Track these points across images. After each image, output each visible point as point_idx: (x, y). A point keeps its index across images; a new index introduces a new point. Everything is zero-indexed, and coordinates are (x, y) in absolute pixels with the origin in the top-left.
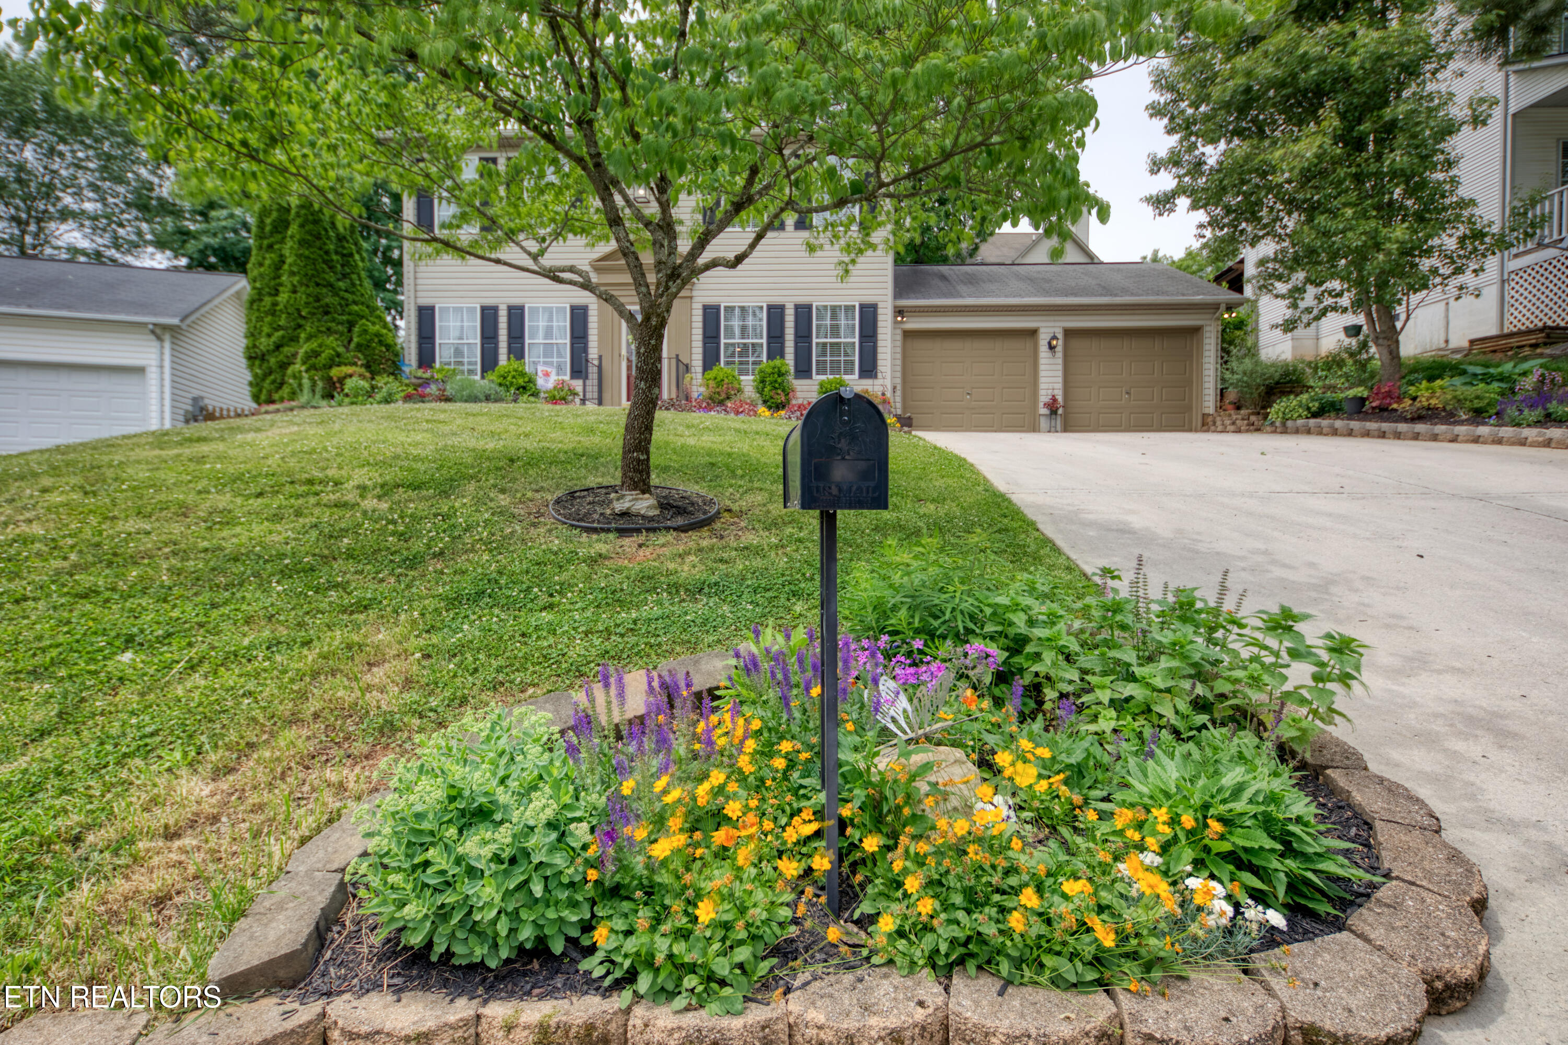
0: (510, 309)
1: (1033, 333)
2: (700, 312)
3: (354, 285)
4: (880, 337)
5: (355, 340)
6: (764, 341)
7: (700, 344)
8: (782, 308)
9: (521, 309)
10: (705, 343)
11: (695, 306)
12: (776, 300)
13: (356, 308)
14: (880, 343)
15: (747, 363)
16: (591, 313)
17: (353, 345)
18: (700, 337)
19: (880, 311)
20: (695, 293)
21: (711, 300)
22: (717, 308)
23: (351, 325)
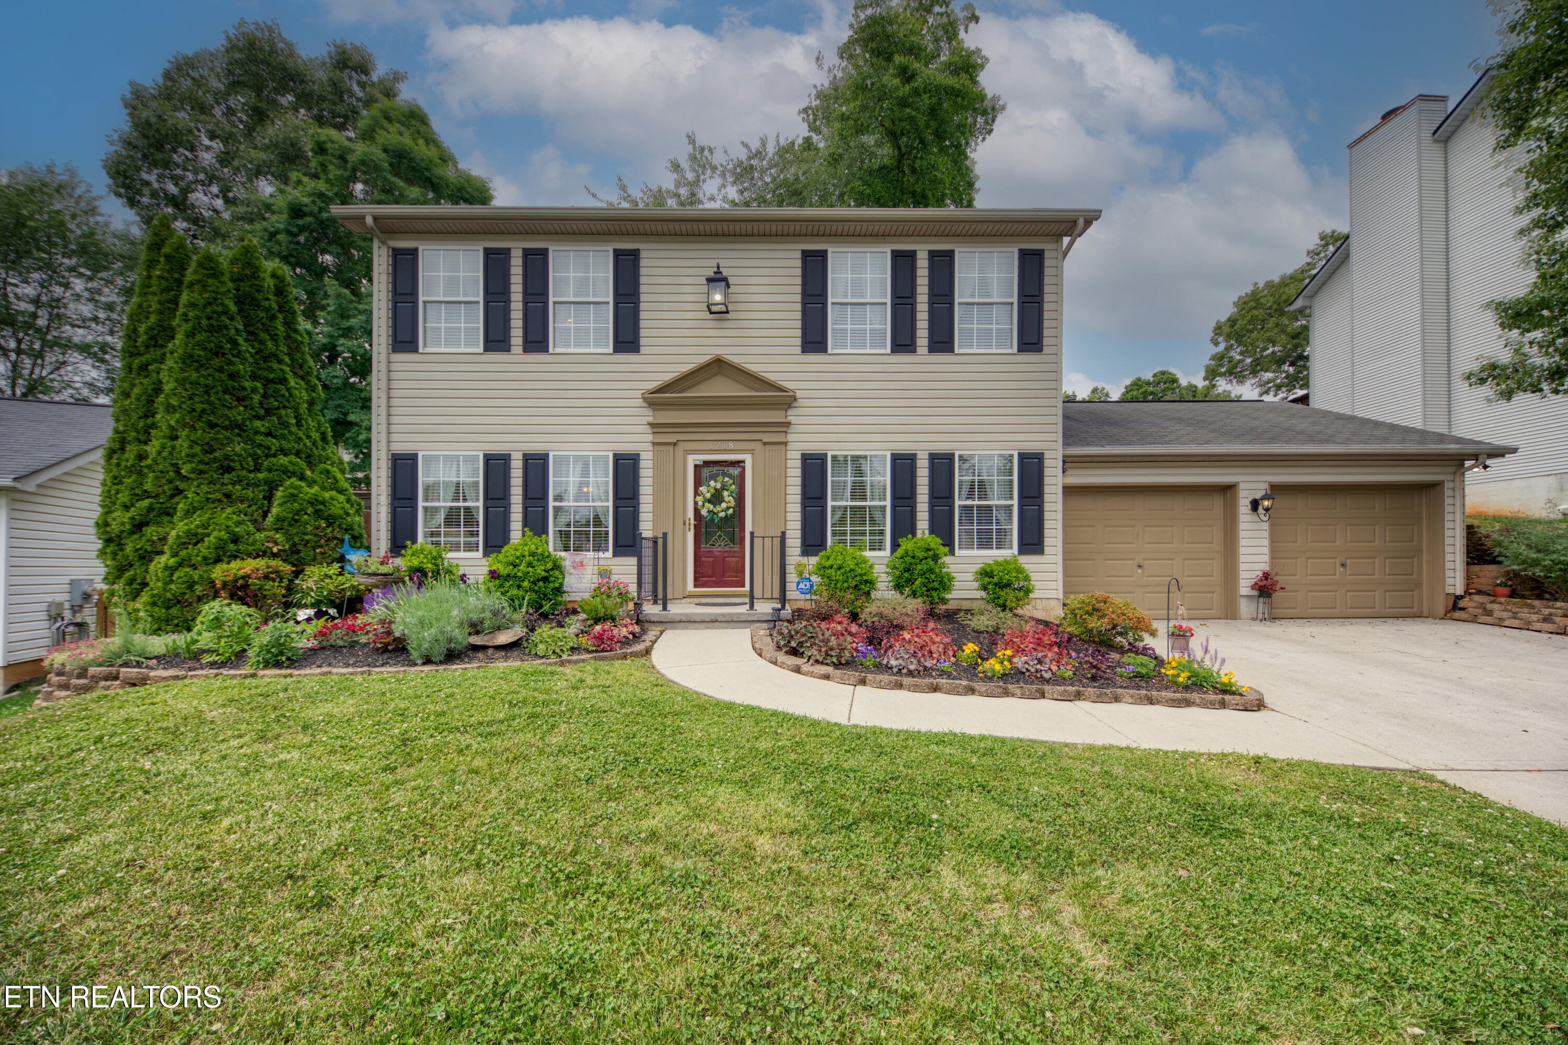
0: (528, 458)
1: (1228, 490)
2: (798, 463)
3: (286, 425)
4: (1047, 498)
5: (275, 510)
6: (888, 503)
7: (798, 508)
8: (912, 458)
9: (543, 458)
10: (804, 506)
11: (790, 455)
12: (904, 447)
13: (283, 460)
14: (1047, 507)
15: (863, 533)
16: (642, 464)
17: (270, 519)
18: (798, 498)
19: (1047, 463)
20: (790, 437)
21: (814, 447)
22: (822, 458)
23: (272, 487)
